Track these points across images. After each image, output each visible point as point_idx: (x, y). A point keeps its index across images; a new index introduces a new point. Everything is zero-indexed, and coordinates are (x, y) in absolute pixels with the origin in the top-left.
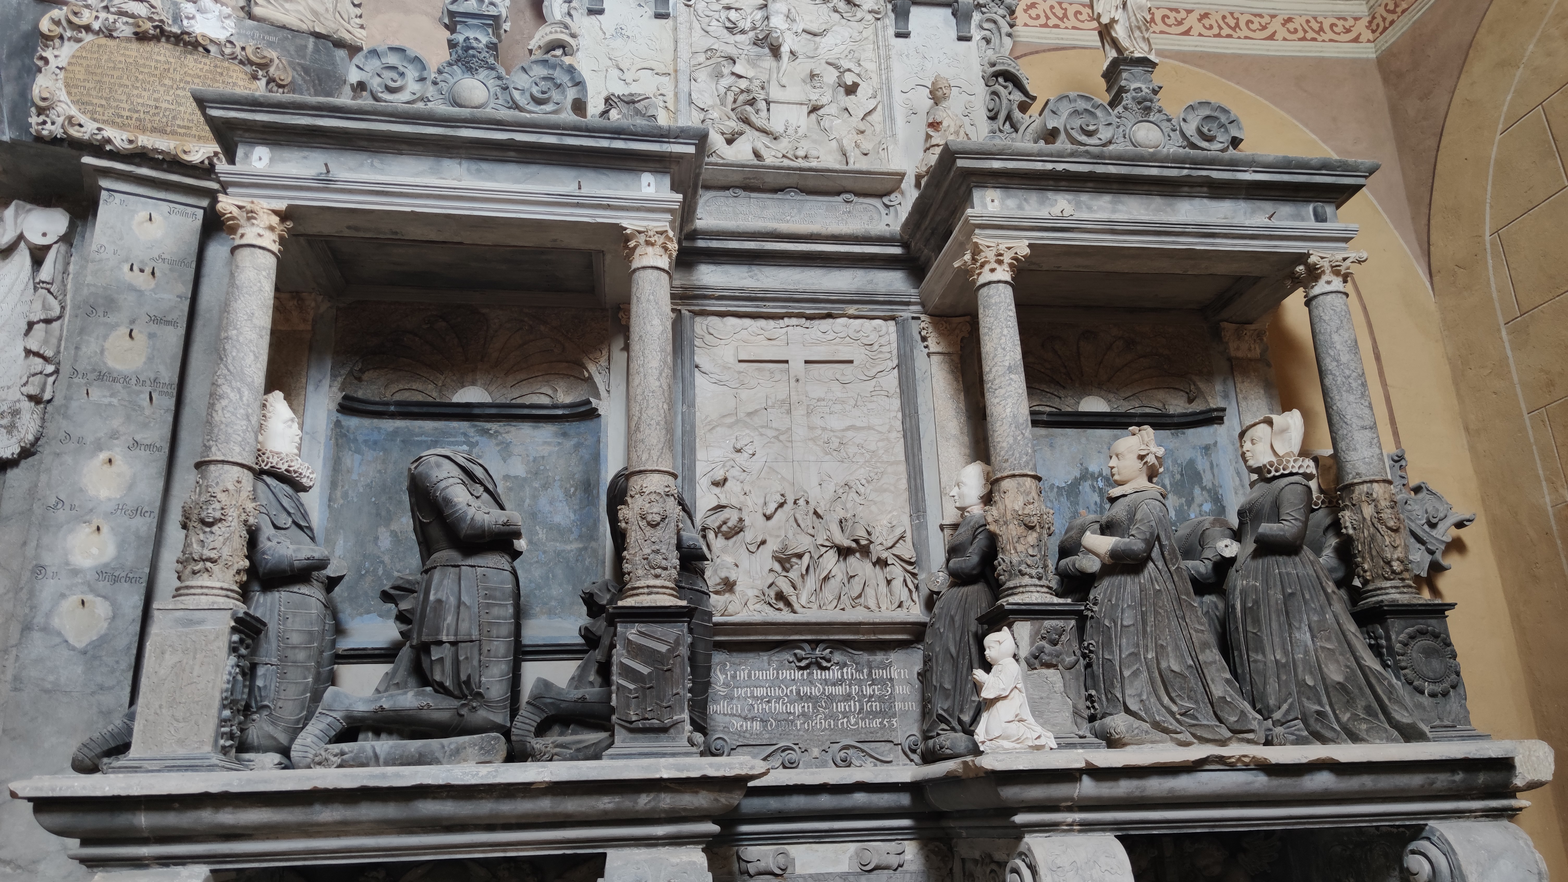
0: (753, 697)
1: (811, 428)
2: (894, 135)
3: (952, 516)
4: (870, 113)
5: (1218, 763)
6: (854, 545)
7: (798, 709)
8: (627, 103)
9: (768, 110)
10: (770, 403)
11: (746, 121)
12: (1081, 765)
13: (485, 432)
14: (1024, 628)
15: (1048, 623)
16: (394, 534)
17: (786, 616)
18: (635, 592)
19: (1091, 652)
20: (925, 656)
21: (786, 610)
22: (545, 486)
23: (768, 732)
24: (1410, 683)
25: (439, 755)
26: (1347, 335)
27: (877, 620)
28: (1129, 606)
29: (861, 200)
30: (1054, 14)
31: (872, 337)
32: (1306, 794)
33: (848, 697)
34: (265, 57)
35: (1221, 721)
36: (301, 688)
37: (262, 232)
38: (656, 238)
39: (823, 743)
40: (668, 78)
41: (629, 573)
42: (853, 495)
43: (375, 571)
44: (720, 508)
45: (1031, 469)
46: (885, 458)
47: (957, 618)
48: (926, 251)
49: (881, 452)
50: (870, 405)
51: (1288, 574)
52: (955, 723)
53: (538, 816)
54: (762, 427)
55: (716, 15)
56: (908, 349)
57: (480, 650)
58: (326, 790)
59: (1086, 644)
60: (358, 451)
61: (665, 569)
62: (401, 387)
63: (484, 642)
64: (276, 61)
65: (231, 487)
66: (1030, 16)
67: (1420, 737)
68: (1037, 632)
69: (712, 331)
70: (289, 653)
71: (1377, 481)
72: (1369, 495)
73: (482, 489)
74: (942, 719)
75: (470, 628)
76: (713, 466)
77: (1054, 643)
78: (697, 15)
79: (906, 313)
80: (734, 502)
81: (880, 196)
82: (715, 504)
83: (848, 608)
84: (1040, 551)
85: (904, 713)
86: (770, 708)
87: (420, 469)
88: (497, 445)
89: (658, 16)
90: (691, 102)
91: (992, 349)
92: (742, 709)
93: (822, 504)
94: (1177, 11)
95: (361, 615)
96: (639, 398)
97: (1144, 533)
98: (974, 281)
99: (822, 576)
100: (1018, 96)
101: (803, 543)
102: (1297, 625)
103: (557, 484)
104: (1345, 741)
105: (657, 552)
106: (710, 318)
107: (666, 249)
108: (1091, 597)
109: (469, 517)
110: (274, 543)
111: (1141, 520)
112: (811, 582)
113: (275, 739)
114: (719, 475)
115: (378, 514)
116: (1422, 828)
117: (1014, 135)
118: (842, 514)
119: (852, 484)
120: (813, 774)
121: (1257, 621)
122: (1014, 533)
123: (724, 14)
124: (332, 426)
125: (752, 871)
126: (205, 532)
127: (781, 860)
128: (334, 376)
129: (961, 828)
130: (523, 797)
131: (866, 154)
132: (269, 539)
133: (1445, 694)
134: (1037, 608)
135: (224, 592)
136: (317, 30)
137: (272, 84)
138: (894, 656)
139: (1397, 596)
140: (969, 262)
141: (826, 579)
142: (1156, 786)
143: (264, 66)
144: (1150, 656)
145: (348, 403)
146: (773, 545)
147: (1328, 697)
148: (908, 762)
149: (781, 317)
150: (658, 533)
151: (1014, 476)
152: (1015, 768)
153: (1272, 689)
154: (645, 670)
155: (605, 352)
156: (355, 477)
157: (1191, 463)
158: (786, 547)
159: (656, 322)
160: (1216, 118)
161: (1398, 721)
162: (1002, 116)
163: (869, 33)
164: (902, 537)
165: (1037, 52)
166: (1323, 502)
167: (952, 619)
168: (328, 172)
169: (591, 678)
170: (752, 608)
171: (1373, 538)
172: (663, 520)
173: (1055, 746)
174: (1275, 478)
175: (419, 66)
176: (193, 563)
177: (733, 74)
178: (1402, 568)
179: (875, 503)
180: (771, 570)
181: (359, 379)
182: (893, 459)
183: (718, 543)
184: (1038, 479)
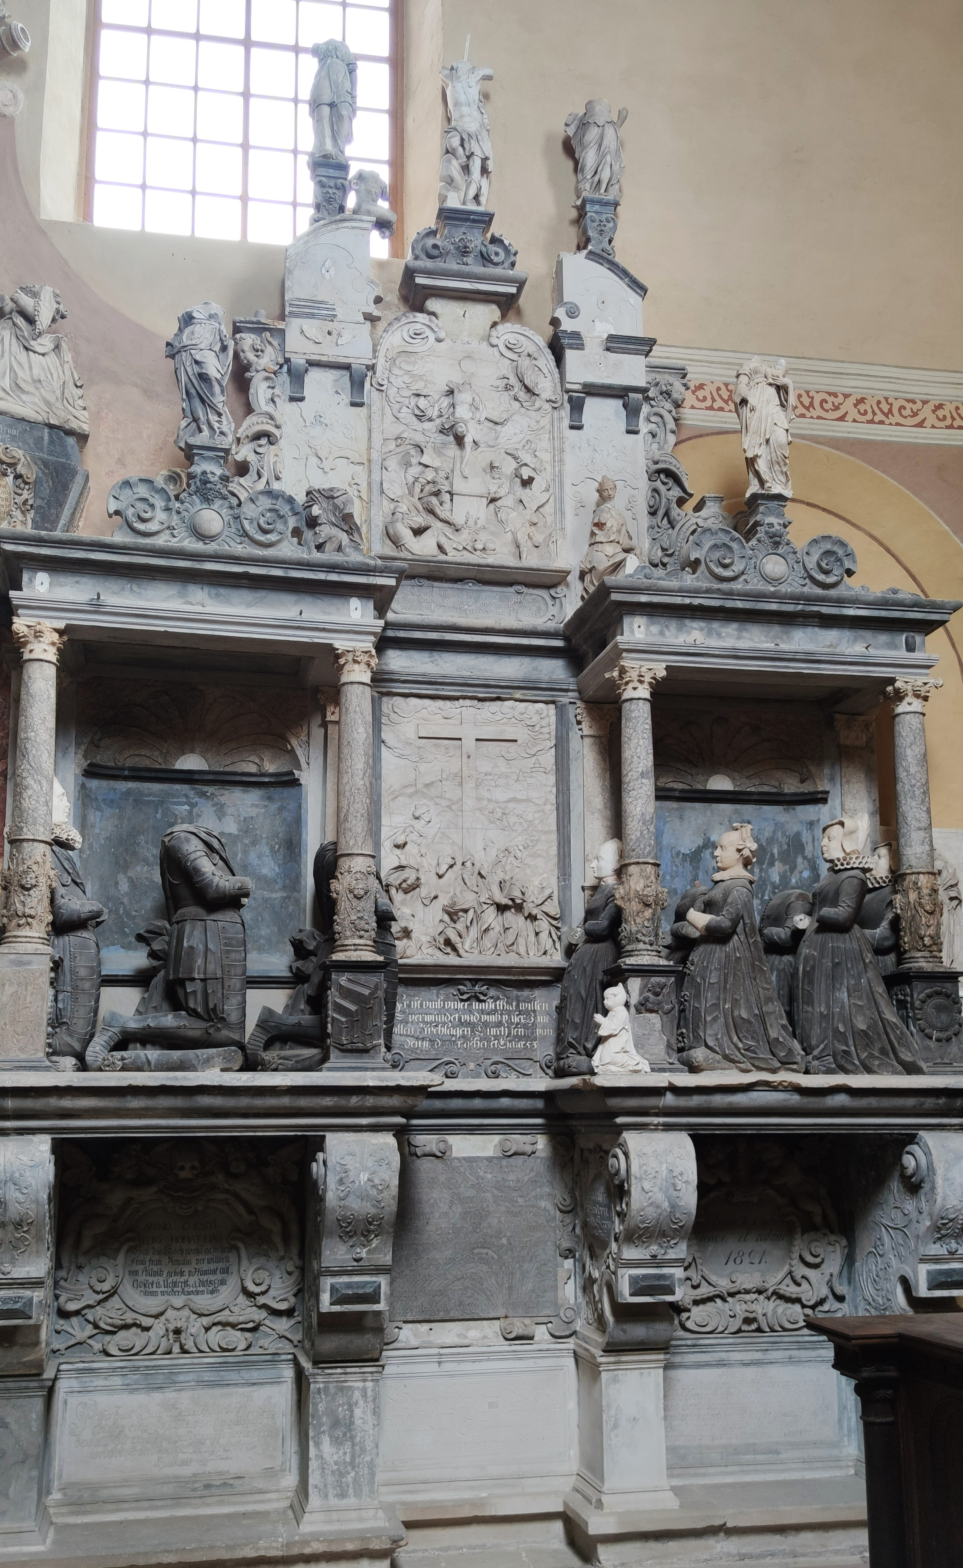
0: (423, 1022)
1: (479, 799)
2: (563, 529)
3: (590, 882)
4: (542, 506)
5: (765, 1085)
6: (510, 903)
7: (459, 1032)
8: (327, 498)
9: (452, 500)
10: (444, 776)
11: (431, 512)
12: (666, 1084)
13: (203, 794)
14: (635, 983)
15: (655, 980)
16: (131, 880)
17: (452, 960)
18: (344, 948)
19: (686, 1000)
20: (561, 995)
21: (452, 953)
22: (254, 843)
23: (434, 1049)
24: (923, 1031)
25: (195, 1062)
26: (918, 750)
27: (526, 965)
28: (715, 968)
29: (531, 591)
30: (720, 396)
31: (534, 719)
32: (828, 1109)
33: (499, 1024)
34: (14, 457)
35: (774, 1056)
36: (88, 1009)
37: (47, 648)
38: (362, 657)
39: (478, 1059)
40: (362, 467)
41: (339, 933)
42: (512, 859)
43: (117, 911)
44: (401, 868)
45: (653, 858)
46: (540, 827)
47: (588, 969)
48: (584, 647)
49: (537, 822)
50: (530, 781)
51: (838, 947)
52: (581, 1049)
53: (279, 1108)
54: (437, 797)
55: (406, 401)
56: (564, 732)
57: (223, 985)
58: (137, 1087)
59: (683, 994)
60: (98, 809)
61: (367, 931)
62: (132, 752)
63: (225, 980)
64: (23, 459)
65: (40, 860)
66: (697, 398)
67: (918, 1071)
68: (645, 986)
69: (396, 710)
70: (79, 983)
71: (923, 873)
72: (915, 883)
73: (218, 857)
74: (571, 1045)
75: (216, 969)
76: (395, 830)
77: (657, 994)
78: (388, 401)
79: (564, 699)
80: (412, 863)
81: (548, 587)
82: (397, 864)
83: (503, 954)
84: (653, 923)
85: (543, 1038)
86: (437, 1031)
87: (173, 842)
88: (213, 805)
89: (353, 404)
90: (382, 492)
91: (630, 757)
92: (415, 1031)
93: (485, 866)
94: (835, 395)
95: (108, 946)
96: (348, 794)
97: (731, 913)
98: (620, 695)
99: (483, 929)
100: (676, 492)
101: (468, 899)
102: (838, 986)
103: (264, 841)
104: (862, 1073)
105: (361, 918)
106: (395, 698)
107: (369, 665)
108: (691, 958)
109: (214, 884)
110: (66, 900)
111: (731, 903)
112: (474, 932)
113: (72, 1046)
114: (400, 841)
115: (117, 863)
116: (915, 1135)
117: (670, 531)
118: (501, 876)
119: (511, 850)
120: (469, 1083)
121: (811, 982)
122: (635, 908)
123: (413, 400)
124: (78, 788)
125: (419, 1154)
126: (24, 895)
127: (442, 1146)
128: (78, 745)
129: (581, 1126)
130: (271, 1096)
131: (537, 547)
132: (62, 897)
133: (948, 1040)
134: (646, 968)
135: (41, 941)
136: (52, 422)
137: (20, 480)
138: (537, 992)
139: (924, 964)
140: (617, 678)
141: (487, 930)
142: (718, 1100)
143: (12, 465)
144: (727, 1007)
145: (92, 769)
146: (444, 900)
147: (854, 1041)
148: (544, 1075)
149: (457, 698)
150: (362, 903)
151: (638, 863)
152: (617, 1085)
153: (815, 1034)
154: (353, 1008)
155: (305, 728)
156: (97, 831)
157: (798, 835)
158: (454, 904)
159: (361, 730)
160: (834, 553)
161: (902, 1060)
162: (661, 513)
163: (545, 422)
164: (550, 897)
165: (701, 436)
166: (890, 881)
167: (585, 968)
168: (99, 598)
169: (302, 1007)
170: (425, 951)
171: (913, 917)
172: (366, 893)
173: (649, 1070)
174: (840, 870)
175: (165, 496)
176: (17, 919)
177: (420, 464)
178: (931, 942)
179: (529, 866)
180: (441, 921)
181: (98, 747)
182: (546, 828)
183: (398, 896)
184: (657, 865)
